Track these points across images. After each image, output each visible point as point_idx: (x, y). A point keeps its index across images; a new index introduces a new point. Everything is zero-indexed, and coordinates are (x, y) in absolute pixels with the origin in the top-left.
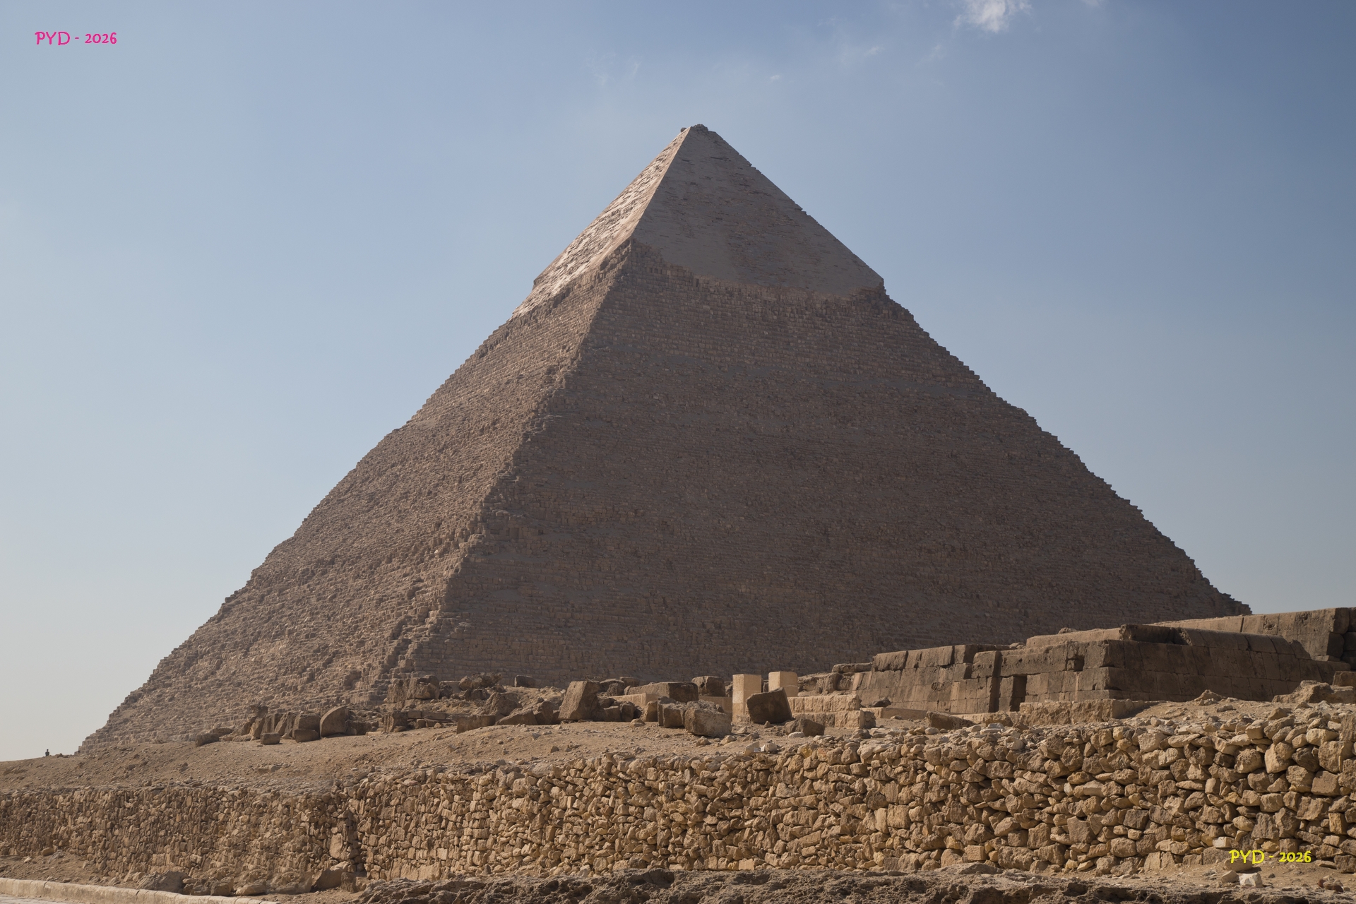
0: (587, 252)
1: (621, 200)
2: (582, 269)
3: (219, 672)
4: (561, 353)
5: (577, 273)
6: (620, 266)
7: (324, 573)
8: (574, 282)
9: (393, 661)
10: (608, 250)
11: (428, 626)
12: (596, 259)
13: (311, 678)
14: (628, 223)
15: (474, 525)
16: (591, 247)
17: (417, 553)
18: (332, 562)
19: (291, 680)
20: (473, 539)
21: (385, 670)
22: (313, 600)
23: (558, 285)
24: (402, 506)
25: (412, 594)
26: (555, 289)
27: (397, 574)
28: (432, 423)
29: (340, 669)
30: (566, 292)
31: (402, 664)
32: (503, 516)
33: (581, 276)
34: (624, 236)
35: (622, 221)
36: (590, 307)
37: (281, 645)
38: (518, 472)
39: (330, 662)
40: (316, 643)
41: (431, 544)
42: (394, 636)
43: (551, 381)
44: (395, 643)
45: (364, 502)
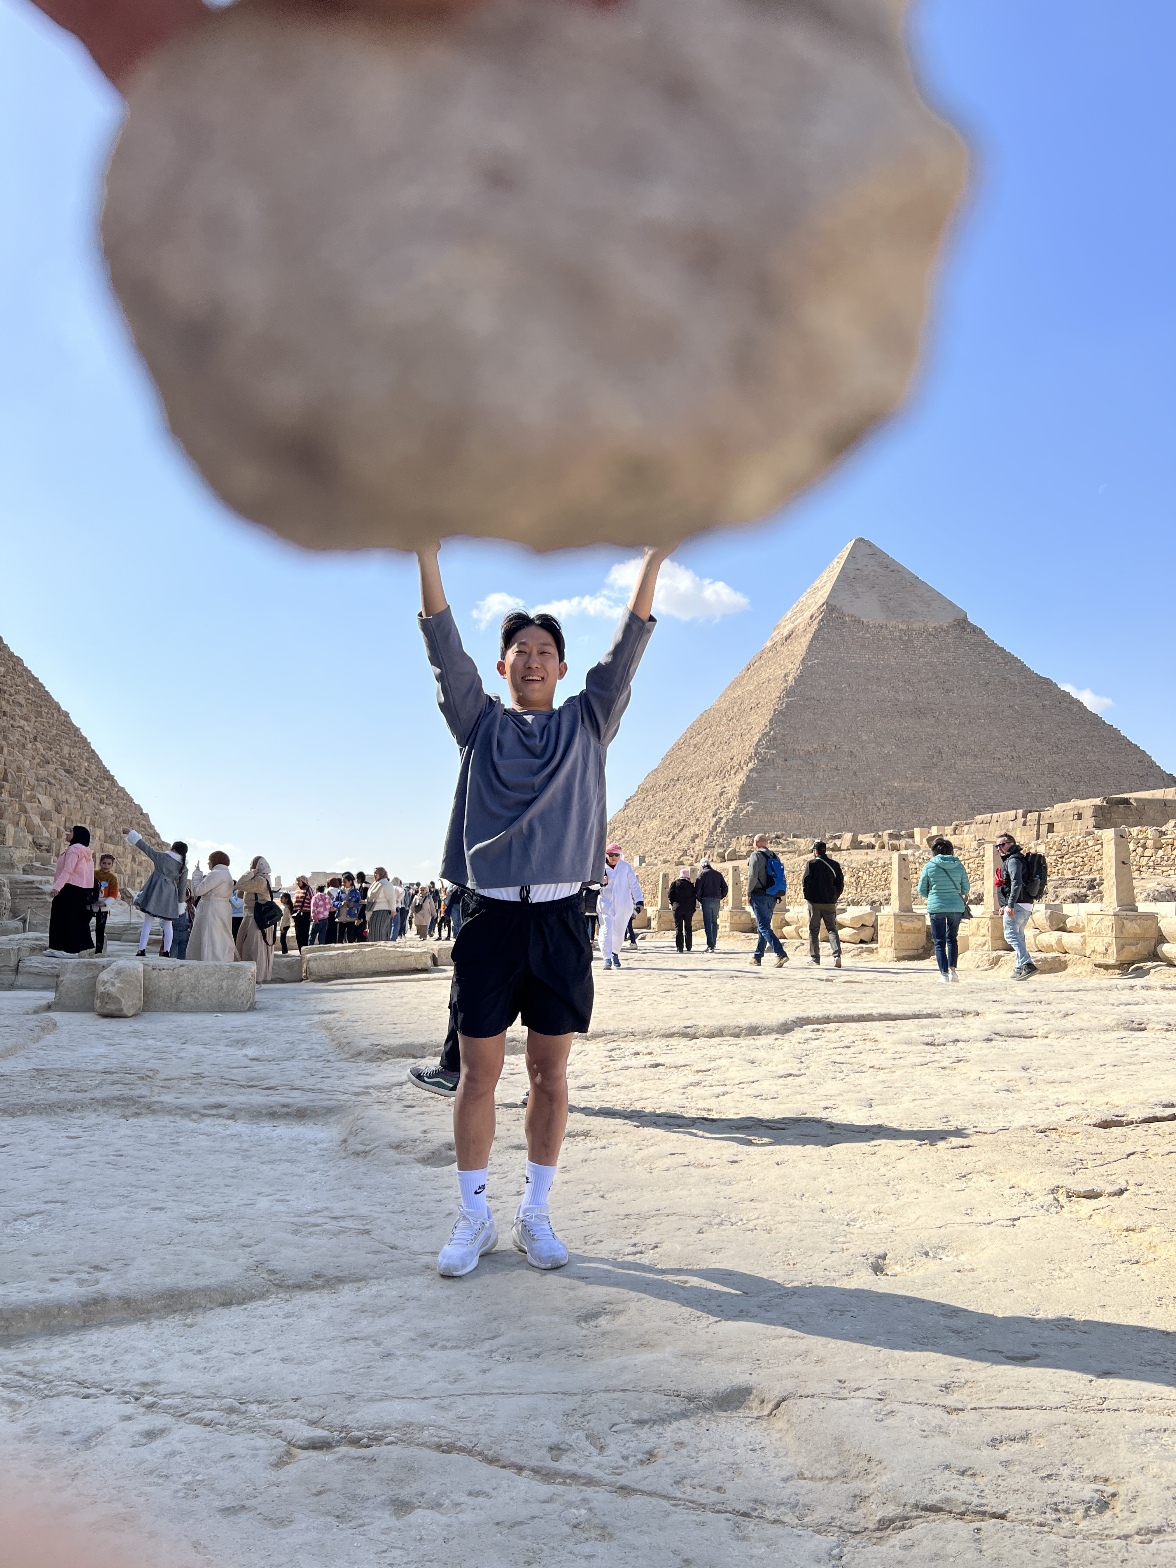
2: (799, 620)
3: (626, 837)
4: (791, 666)
5: (796, 623)
6: (820, 617)
7: (674, 785)
8: (795, 627)
9: (714, 828)
10: (813, 609)
11: (731, 810)
12: (807, 615)
13: (673, 838)
14: (824, 593)
15: (751, 758)
16: (804, 608)
17: (722, 773)
18: (678, 780)
19: (663, 839)
20: (751, 765)
22: (670, 799)
23: (787, 629)
24: (712, 749)
26: (786, 631)
27: (713, 784)
28: (725, 706)
29: (688, 833)
30: (792, 633)
32: (765, 753)
33: (799, 624)
34: (822, 601)
35: (820, 593)
36: (805, 640)
37: (656, 822)
38: (771, 729)
39: (682, 829)
40: (674, 820)
41: (729, 768)
42: (714, 816)
43: (786, 681)
44: (715, 819)
45: (692, 749)
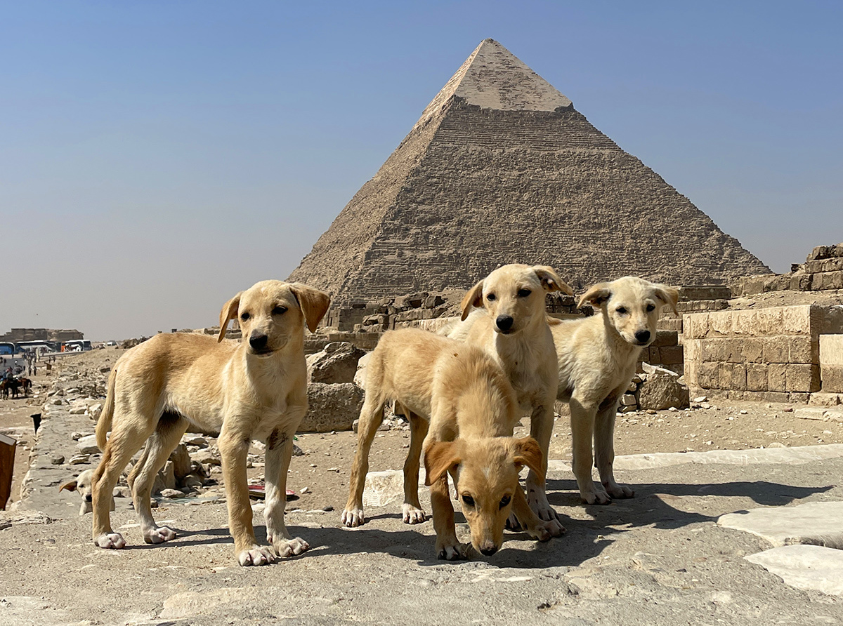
2: (437, 108)
5: (435, 110)
6: (449, 108)
8: (434, 114)
10: (446, 100)
11: (358, 272)
15: (379, 228)
16: (442, 98)
20: (378, 234)
21: (341, 291)
23: (428, 115)
25: (355, 258)
30: (430, 119)
31: (346, 289)
34: (453, 93)
35: (453, 86)
36: (435, 126)
43: (415, 162)
44: (345, 279)
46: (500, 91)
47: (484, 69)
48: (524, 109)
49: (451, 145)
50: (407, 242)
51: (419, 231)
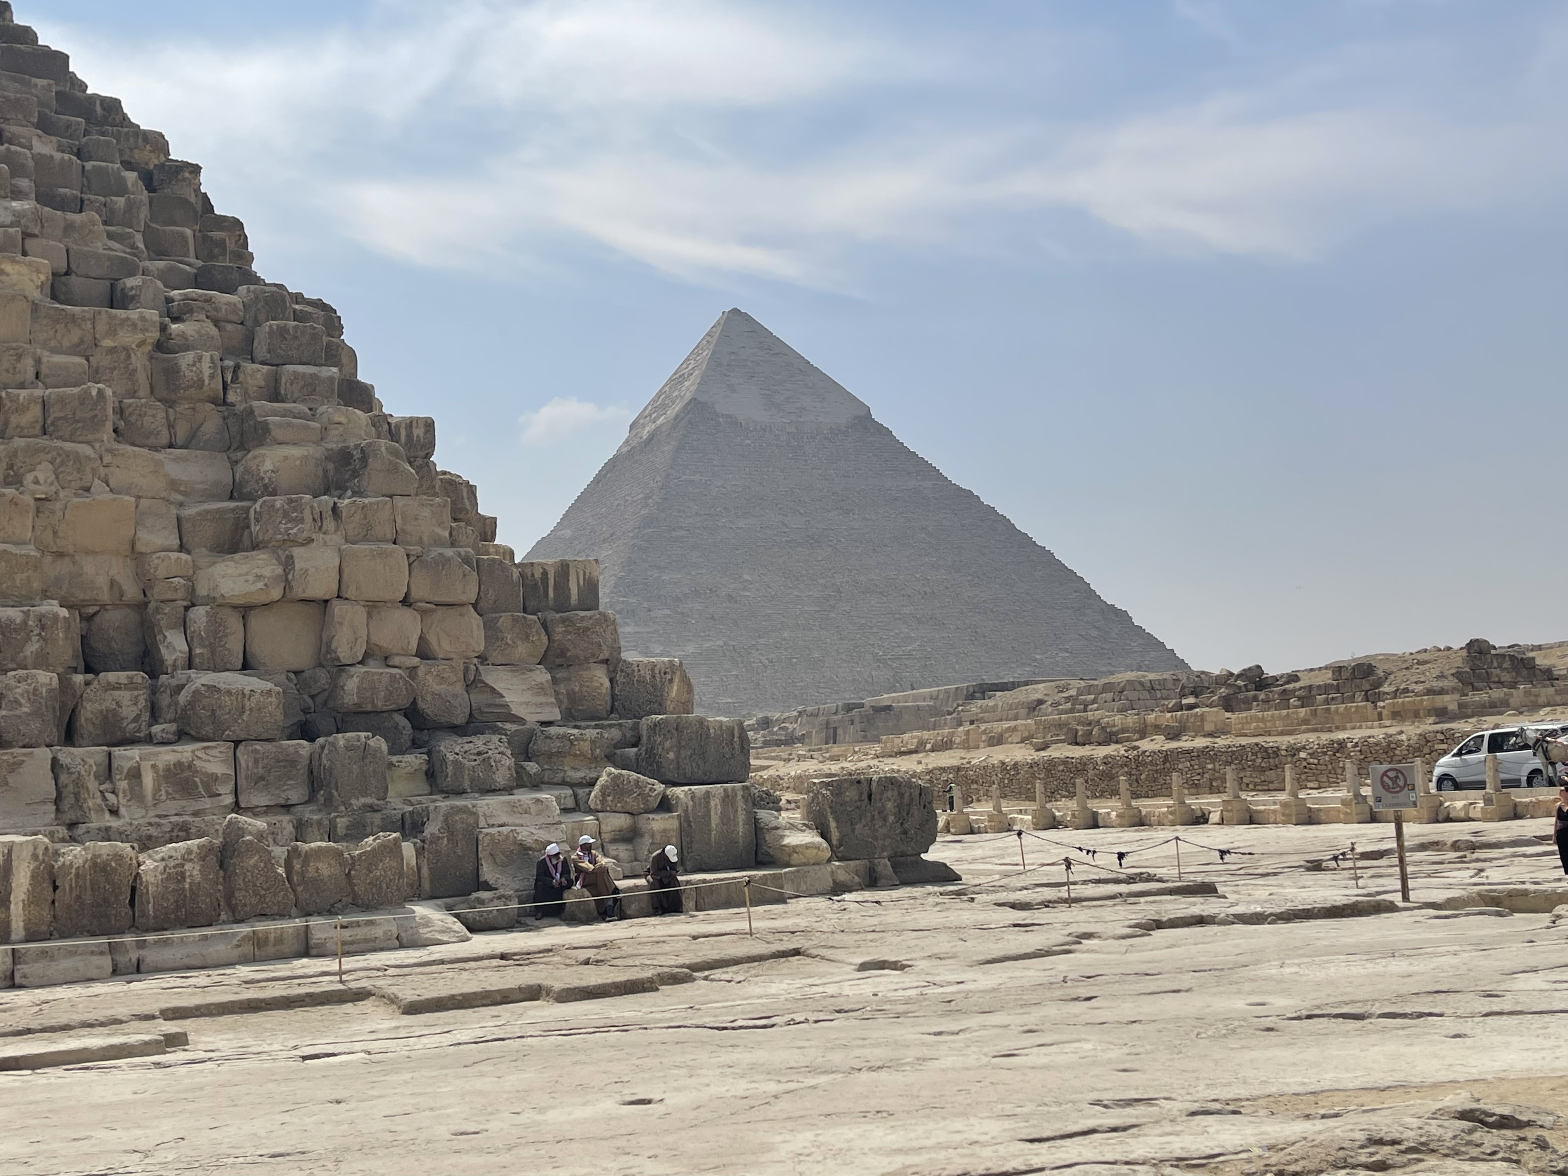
0: (664, 406)
1: (684, 366)
2: (661, 420)
4: (652, 484)
5: (658, 422)
6: (687, 418)
8: (657, 429)
10: (677, 407)
12: (671, 413)
14: (691, 385)
16: (666, 402)
23: (646, 432)
26: (645, 434)
28: (568, 532)
30: (652, 436)
36: (669, 449)
43: (647, 505)
46: (763, 392)
47: (733, 357)
48: (802, 420)
49: (697, 477)
50: (651, 630)
51: (668, 612)
